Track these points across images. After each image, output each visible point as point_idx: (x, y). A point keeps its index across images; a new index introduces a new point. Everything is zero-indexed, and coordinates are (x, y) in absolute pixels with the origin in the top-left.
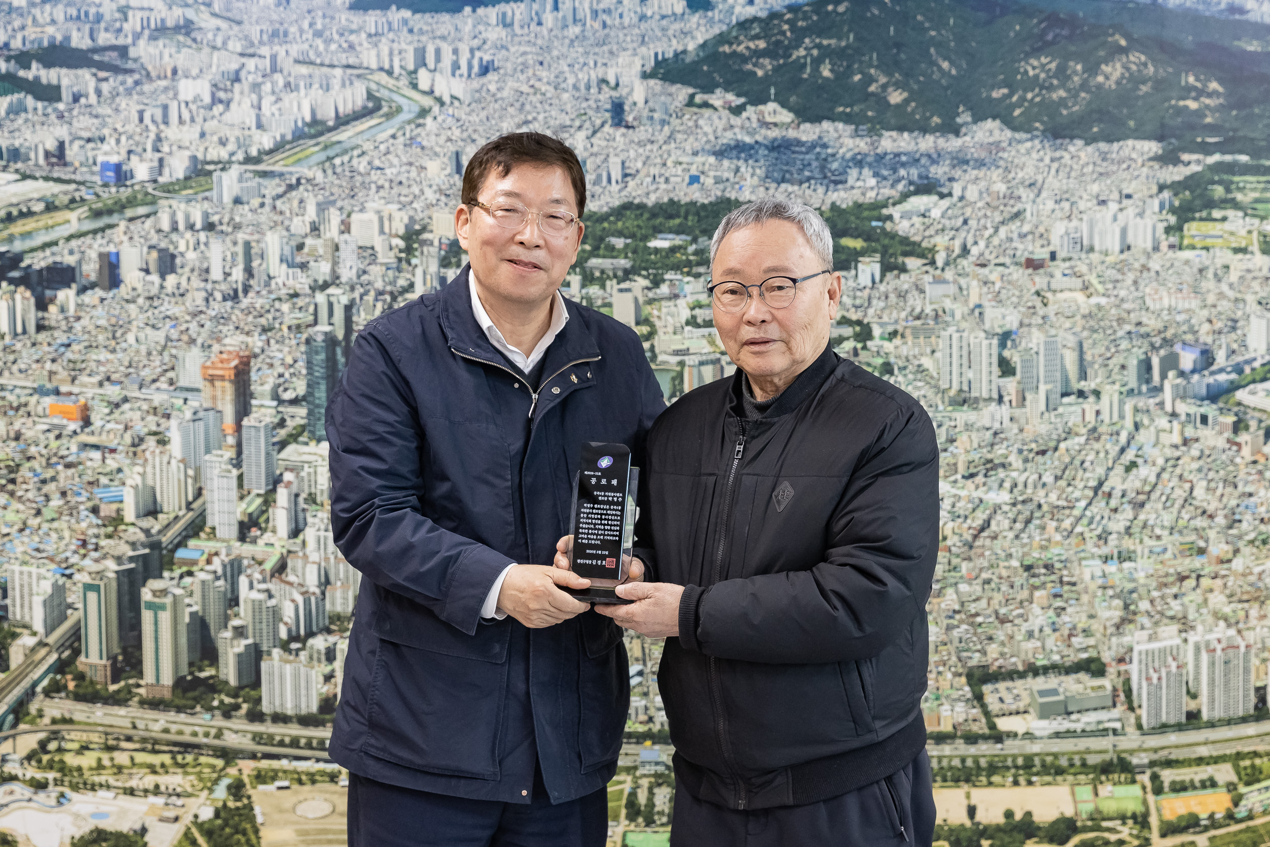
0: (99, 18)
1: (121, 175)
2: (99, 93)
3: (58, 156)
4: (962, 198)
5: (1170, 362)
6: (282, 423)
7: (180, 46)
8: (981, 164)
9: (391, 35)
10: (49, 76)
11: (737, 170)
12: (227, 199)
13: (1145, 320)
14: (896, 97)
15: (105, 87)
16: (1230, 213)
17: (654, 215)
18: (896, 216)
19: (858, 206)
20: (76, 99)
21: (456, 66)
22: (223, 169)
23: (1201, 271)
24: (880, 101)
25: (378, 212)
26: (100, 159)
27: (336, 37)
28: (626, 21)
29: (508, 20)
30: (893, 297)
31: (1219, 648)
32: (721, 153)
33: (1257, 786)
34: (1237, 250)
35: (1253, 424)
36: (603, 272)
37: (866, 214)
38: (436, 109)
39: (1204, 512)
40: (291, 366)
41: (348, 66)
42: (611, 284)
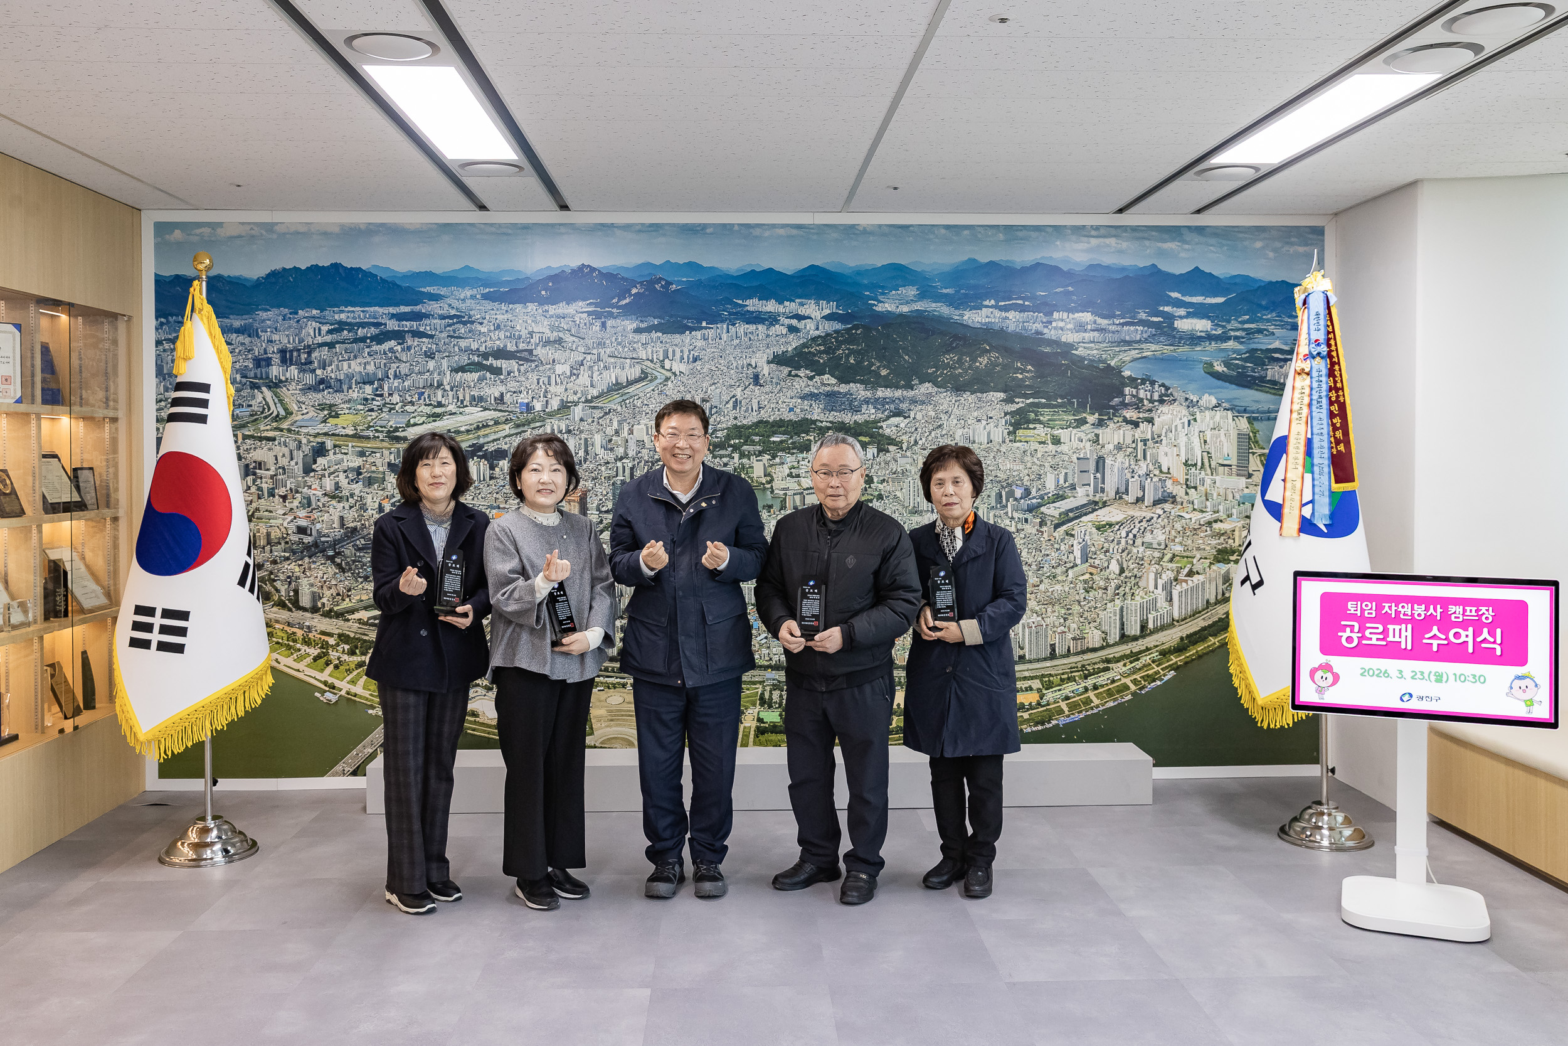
0: (520, 337)
1: (529, 408)
2: (519, 371)
3: (501, 399)
4: (914, 419)
5: (1011, 494)
6: (601, 522)
7: (556, 350)
8: (923, 403)
9: (652, 344)
10: (497, 363)
11: (811, 405)
12: (577, 419)
13: (999, 475)
14: (884, 372)
15: (522, 368)
16: (1037, 426)
17: (773, 426)
18: (884, 427)
19: (867, 422)
20: (509, 374)
21: (682, 358)
22: (575, 405)
23: (1024, 452)
24: (877, 374)
25: (645, 425)
26: (519, 401)
27: (627, 345)
28: (760, 337)
29: (706, 337)
30: (883, 465)
31: (1033, 626)
32: (803, 398)
33: (1051, 690)
34: (1040, 443)
35: (1049, 523)
36: (749, 452)
37: (870, 425)
38: (673, 377)
39: (1027, 563)
40: (606, 495)
41: (633, 358)
42: (753, 458)
